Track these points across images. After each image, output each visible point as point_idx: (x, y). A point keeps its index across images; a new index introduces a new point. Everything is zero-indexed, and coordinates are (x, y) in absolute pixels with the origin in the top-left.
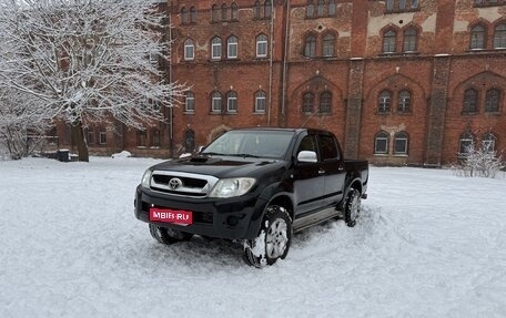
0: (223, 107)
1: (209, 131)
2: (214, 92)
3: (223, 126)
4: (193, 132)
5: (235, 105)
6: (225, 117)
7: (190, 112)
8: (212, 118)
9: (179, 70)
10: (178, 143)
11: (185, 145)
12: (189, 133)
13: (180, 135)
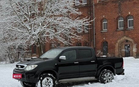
0: (125, 26)
1: (116, 41)
2: (119, 17)
3: (125, 38)
4: (107, 42)
5: (132, 23)
6: (126, 32)
7: (105, 30)
8: (118, 33)
9: (98, 7)
10: (98, 50)
11: (102, 51)
12: (105, 43)
13: (99, 45)
